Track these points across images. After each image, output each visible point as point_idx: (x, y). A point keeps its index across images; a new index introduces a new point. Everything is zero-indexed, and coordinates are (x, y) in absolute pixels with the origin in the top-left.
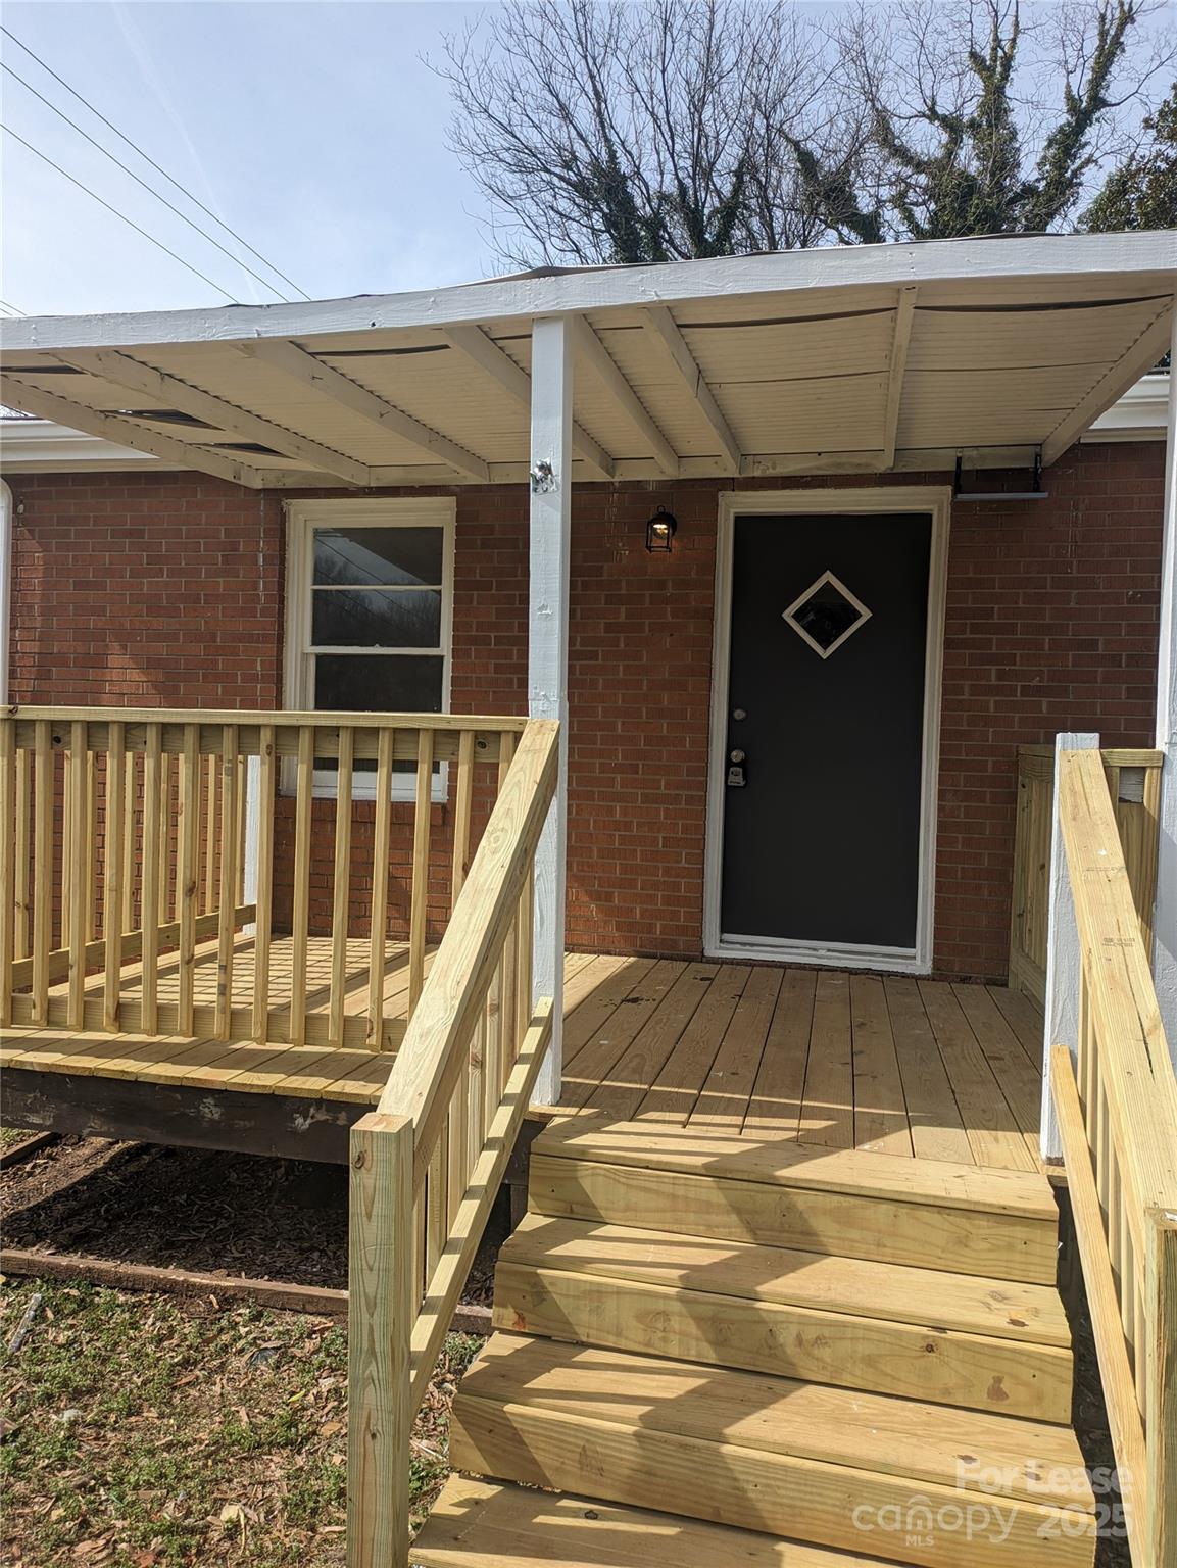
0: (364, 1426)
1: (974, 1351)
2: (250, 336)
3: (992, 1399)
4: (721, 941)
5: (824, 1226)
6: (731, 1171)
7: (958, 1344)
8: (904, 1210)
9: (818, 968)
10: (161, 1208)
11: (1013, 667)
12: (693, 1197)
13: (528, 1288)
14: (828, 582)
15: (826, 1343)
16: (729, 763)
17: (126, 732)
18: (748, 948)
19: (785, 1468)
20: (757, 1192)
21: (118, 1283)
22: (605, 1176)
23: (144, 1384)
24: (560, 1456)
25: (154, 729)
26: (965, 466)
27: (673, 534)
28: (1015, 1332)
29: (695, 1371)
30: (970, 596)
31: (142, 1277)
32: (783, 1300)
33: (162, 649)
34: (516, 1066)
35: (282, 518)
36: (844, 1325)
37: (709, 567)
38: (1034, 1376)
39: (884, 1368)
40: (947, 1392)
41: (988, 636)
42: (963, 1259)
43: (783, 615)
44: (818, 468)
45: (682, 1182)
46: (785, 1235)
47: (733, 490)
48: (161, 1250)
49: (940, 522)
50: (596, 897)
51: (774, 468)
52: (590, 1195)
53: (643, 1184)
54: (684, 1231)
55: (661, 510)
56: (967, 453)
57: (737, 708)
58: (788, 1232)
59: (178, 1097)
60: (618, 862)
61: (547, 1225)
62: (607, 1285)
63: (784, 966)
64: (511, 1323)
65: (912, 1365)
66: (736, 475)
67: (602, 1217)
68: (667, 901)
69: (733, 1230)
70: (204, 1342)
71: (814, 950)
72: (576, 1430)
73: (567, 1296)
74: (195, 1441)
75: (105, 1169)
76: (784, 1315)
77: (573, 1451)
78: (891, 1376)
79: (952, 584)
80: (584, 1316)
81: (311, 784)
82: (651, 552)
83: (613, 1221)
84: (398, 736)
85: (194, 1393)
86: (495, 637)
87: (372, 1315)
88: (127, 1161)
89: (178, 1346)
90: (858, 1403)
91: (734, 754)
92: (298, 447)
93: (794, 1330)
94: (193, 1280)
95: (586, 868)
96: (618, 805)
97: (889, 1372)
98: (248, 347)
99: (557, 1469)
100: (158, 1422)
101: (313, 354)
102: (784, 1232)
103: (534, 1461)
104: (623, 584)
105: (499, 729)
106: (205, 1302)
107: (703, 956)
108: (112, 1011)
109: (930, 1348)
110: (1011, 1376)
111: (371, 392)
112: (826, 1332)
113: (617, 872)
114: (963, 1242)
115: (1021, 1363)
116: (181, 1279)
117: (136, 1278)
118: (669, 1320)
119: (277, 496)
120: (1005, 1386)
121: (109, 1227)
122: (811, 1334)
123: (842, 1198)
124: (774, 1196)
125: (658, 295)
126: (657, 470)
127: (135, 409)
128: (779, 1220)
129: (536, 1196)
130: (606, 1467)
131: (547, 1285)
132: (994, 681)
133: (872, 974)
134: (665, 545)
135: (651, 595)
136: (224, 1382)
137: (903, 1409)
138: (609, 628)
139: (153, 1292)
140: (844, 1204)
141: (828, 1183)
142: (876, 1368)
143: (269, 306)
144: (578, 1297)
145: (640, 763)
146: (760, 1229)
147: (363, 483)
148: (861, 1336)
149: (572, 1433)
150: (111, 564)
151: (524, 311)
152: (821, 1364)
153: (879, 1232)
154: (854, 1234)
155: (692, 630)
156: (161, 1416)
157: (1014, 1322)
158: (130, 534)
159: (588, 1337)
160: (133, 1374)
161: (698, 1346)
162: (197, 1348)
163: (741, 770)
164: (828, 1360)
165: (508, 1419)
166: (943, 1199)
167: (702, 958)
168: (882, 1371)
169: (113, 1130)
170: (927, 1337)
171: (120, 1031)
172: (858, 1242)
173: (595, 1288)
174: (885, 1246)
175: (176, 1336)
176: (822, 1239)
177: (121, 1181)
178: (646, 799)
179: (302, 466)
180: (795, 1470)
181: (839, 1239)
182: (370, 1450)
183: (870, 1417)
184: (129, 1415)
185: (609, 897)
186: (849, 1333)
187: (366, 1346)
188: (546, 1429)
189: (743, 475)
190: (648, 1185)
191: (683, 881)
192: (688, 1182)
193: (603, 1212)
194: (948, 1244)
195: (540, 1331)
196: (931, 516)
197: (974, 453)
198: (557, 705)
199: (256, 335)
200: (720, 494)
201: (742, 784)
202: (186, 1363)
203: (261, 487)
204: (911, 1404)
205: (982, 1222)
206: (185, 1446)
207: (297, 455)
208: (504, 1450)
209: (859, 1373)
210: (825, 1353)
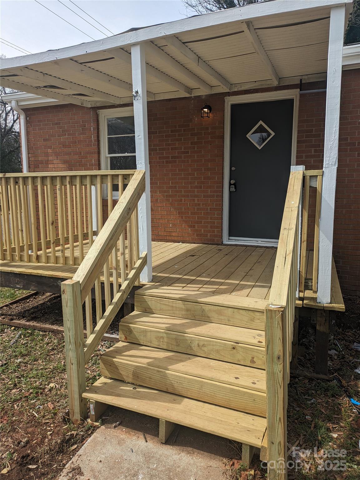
0: (70, 362)
1: (246, 349)
2: (54, 59)
3: (251, 363)
4: (229, 239)
5: (213, 315)
6: (188, 299)
7: (241, 347)
8: (236, 310)
9: (257, 247)
10: (58, 311)
11: (320, 148)
12: (178, 307)
13: (127, 330)
14: (261, 124)
15: (205, 346)
16: (230, 184)
17: (33, 179)
18: (237, 241)
19: (185, 378)
20: (195, 305)
21: (41, 329)
22: (154, 301)
23: (41, 354)
24: (127, 373)
25: (40, 178)
26: (303, 82)
27: (210, 112)
28: (258, 344)
29: (156, 350)
30: (305, 125)
31: (46, 328)
32: (195, 334)
33: (67, 157)
34: (132, 271)
35: (97, 116)
36: (210, 341)
37: (223, 122)
38: (263, 357)
39: (221, 353)
40: (239, 361)
41: (311, 138)
42: (253, 325)
43: (247, 136)
44: (255, 86)
45: (175, 302)
46: (203, 317)
47: (229, 96)
48: (54, 321)
49: (296, 101)
50: (191, 226)
51: (241, 88)
52: (151, 306)
53: (164, 303)
54: (176, 316)
55: (206, 104)
56: (304, 77)
57: (233, 167)
58: (204, 317)
59: (52, 280)
60: (196, 216)
61: (139, 314)
62: (148, 329)
63: (246, 246)
64: (124, 339)
65: (229, 353)
66: (229, 91)
67: (153, 312)
68: (211, 227)
69: (189, 316)
70: (59, 344)
71: (257, 241)
72: (131, 366)
73: (137, 332)
74: (49, 368)
75: (47, 302)
76: (194, 338)
77: (131, 372)
78: (223, 356)
79: (299, 122)
80: (142, 337)
81: (112, 196)
82: (203, 118)
83: (157, 313)
84: (103, 177)
85: (53, 357)
86: (159, 148)
87: (69, 332)
88: (54, 300)
89: (52, 345)
90: (213, 363)
91: (232, 181)
92: (93, 93)
93: (197, 342)
94: (58, 329)
95: (187, 218)
96: (196, 198)
97: (223, 354)
98: (56, 62)
99: (127, 376)
100: (41, 363)
101: (81, 63)
102: (203, 316)
103: (121, 374)
104: (196, 129)
105: (129, 173)
106: (61, 335)
107: (223, 243)
108: (35, 257)
109: (234, 348)
110: (256, 357)
111: (105, 74)
112: (205, 343)
113: (196, 219)
114: (252, 320)
115: (259, 353)
116: (56, 328)
117: (45, 328)
118: (164, 339)
119: (96, 109)
120: (255, 360)
121: (43, 316)
122: (201, 343)
123: (218, 307)
124: (200, 306)
125: (165, 33)
126: (203, 92)
127: (44, 85)
128: (201, 313)
129: (137, 306)
130: (139, 376)
131: (132, 329)
132: (313, 153)
133: (274, 248)
134: (207, 116)
135: (204, 132)
136: (61, 354)
137: (225, 365)
138: (192, 143)
139: (49, 332)
140: (219, 309)
141: (214, 303)
142: (219, 353)
143: (58, 49)
144: (140, 332)
145: (202, 185)
146: (196, 316)
147: (118, 103)
148: (215, 344)
149: (130, 367)
150: (52, 133)
151: (127, 43)
152: (204, 352)
153: (229, 317)
154: (222, 318)
155: (217, 143)
156: (42, 362)
157: (259, 342)
158: (57, 124)
159: (143, 343)
160: (38, 352)
161: (171, 346)
162: (57, 346)
163: (234, 186)
164: (206, 351)
165: (114, 363)
166: (247, 307)
167: (222, 244)
168: (221, 354)
169: (37, 289)
170: (233, 345)
171: (38, 263)
172: (223, 320)
173: (144, 330)
174: (231, 321)
175: (52, 343)
176: (211, 318)
177: (50, 304)
178: (204, 196)
179: (97, 99)
180: (187, 378)
181: (218, 319)
182: (71, 368)
183: (214, 366)
184: (34, 361)
185: (194, 226)
186: (212, 343)
187: (69, 341)
188: (124, 365)
189: (232, 91)
190: (166, 303)
191: (216, 221)
192: (176, 302)
193: (154, 311)
194: (248, 320)
195: (131, 341)
196: (293, 99)
197: (306, 77)
198: (144, 165)
199: (56, 59)
200: (225, 97)
201: (234, 190)
202: (53, 349)
203: (90, 107)
204: (228, 364)
205: (258, 314)
206: (46, 369)
207: (94, 96)
208: (114, 371)
209: (214, 355)
210: (205, 349)
